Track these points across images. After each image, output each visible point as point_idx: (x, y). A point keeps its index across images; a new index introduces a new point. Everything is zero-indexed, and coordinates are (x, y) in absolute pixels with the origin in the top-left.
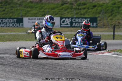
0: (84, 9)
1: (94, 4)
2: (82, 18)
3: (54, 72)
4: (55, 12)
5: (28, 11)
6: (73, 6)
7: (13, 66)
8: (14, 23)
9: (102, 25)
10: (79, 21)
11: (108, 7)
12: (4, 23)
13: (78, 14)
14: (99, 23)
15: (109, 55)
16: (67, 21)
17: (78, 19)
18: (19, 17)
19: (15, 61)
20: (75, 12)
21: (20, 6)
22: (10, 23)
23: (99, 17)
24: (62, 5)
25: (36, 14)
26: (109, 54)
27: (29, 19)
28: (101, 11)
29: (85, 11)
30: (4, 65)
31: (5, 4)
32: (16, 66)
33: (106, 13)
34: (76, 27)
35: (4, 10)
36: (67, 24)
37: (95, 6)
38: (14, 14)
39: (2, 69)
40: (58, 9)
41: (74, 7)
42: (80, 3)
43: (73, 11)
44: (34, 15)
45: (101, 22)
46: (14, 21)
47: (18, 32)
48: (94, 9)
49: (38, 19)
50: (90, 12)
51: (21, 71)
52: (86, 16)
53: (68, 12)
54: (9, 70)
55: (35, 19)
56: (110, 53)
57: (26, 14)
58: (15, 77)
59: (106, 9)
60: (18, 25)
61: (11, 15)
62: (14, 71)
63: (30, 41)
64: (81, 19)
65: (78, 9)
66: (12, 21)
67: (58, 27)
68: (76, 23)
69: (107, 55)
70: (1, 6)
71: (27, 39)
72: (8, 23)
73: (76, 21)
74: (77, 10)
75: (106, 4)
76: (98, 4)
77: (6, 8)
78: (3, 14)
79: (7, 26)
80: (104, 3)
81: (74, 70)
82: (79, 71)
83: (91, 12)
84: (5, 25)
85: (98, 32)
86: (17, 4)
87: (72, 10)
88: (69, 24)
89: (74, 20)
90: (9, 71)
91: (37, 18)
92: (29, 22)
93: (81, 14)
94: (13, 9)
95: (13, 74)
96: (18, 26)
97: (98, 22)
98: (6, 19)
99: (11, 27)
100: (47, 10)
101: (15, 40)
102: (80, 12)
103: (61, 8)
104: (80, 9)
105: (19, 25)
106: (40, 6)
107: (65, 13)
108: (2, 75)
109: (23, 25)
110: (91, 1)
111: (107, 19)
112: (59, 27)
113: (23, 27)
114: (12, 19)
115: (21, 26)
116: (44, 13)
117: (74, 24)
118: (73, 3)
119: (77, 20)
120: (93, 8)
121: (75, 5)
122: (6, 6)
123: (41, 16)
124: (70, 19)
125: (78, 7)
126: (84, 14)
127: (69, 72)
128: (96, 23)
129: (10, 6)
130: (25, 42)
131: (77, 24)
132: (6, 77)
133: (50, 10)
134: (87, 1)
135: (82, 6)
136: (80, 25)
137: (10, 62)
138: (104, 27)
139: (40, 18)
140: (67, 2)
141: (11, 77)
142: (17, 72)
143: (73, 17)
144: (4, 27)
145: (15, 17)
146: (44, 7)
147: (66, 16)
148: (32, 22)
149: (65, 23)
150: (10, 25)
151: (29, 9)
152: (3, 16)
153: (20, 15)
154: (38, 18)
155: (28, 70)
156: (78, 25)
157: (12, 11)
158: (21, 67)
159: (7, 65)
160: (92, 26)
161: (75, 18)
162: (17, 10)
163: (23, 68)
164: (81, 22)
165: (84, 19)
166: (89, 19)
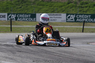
0: (86, 7)
2: (85, 15)
3: (61, 58)
4: (62, 9)
5: (40, 9)
6: (77, 4)
7: (27, 52)
8: (29, 18)
10: (82, 17)
12: (21, 17)
13: (82, 11)
16: (72, 17)
17: (81, 16)
18: (33, 13)
19: (29, 48)
20: (78, 10)
21: (34, 4)
22: (25, 18)
24: (69, 3)
25: (47, 10)
29: (87, 9)
30: (20, 51)
31: (21, 2)
32: (30, 53)
34: (80, 22)
35: (21, 7)
36: (72, 19)
38: (29, 11)
39: (18, 55)
40: (65, 7)
41: (78, 6)
42: (83, 3)
44: (45, 12)
46: (29, 16)
47: (32, 25)
48: (94, 8)
50: (91, 10)
51: (34, 57)
52: (88, 13)
53: (73, 10)
54: (24, 55)
57: (38, 11)
58: (30, 61)
60: (32, 19)
61: (26, 11)
62: (29, 56)
64: (83, 15)
65: (82, 7)
66: (27, 16)
67: (64, 22)
68: (79, 18)
70: (19, 3)
72: (24, 18)
74: (80, 8)
77: (22, 6)
78: (20, 11)
79: (23, 20)
81: (77, 57)
82: (82, 58)
84: (21, 19)
86: (31, 2)
87: (76, 8)
88: (74, 19)
89: (78, 16)
90: (24, 57)
93: (84, 12)
94: (28, 6)
95: (28, 59)
96: (32, 20)
98: (22, 14)
99: (26, 21)
100: (56, 8)
102: (83, 9)
103: (67, 6)
104: (83, 7)
105: (33, 19)
106: (50, 4)
107: (70, 10)
108: (19, 60)
109: (36, 20)
110: (92, 1)
112: (66, 21)
113: (36, 21)
114: (27, 14)
115: (34, 20)
117: (78, 20)
118: (77, 2)
119: (80, 16)
120: (93, 6)
121: (79, 4)
122: (23, 3)
123: (50, 12)
124: (75, 15)
126: (86, 12)
127: (73, 58)
129: (25, 4)
131: (80, 20)
132: (22, 61)
133: (58, 8)
134: (89, 1)
135: (85, 4)
136: (83, 21)
137: (25, 49)
139: (50, 14)
140: (72, 2)
141: (26, 61)
142: (31, 57)
143: (77, 14)
144: (20, 21)
145: (30, 13)
146: (53, 5)
147: (71, 13)
149: (71, 19)
150: (25, 20)
151: (41, 7)
152: (20, 12)
153: (34, 11)
155: (40, 56)
157: (27, 8)
158: (34, 53)
159: (23, 52)
160: (92, 21)
161: (79, 14)
162: (31, 7)
163: (36, 54)
164: (84, 18)
165: (86, 16)
166: (90, 16)
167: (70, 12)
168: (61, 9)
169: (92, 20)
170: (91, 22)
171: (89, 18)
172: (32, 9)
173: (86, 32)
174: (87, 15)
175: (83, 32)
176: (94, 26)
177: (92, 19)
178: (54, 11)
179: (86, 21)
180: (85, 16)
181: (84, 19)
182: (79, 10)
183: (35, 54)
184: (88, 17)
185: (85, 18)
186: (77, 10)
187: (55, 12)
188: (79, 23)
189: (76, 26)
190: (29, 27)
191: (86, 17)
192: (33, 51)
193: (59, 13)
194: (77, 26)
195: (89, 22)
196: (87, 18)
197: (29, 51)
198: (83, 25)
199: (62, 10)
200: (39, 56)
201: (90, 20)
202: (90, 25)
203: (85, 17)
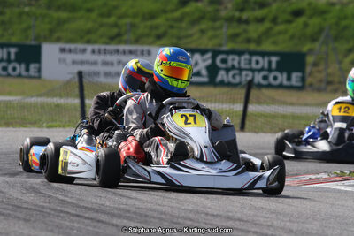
0: (261, 20)
1: (294, 7)
2: (252, 53)
4: (157, 27)
5: (61, 23)
6: (221, 8)
8: (9, 61)
9: (321, 81)
10: (239, 63)
11: (345, 18)
13: (240, 39)
14: (310, 74)
15: (343, 188)
16: (196, 64)
17: (236, 57)
18: (28, 42)
20: (226, 31)
21: (33, 2)
23: (311, 51)
24: (184, 3)
25: (89, 32)
26: (344, 185)
27: (63, 50)
28: (321, 30)
29: (262, 28)
32: (9, 214)
33: (336, 39)
34: (229, 84)
36: (198, 74)
37: (298, 13)
38: (10, 31)
40: (167, 20)
41: (224, 14)
43: (220, 28)
44: (82, 38)
45: (319, 72)
46: (9, 53)
47: (22, 93)
48: (294, 25)
49: (93, 52)
50: (280, 33)
51: (26, 231)
52: (267, 46)
53: (202, 32)
55: (84, 51)
56: (347, 183)
57: (52, 31)
59: (337, 24)
60: (21, 68)
63: (64, 127)
64: (246, 56)
65: (240, 21)
66: (3, 53)
68: (227, 70)
69: (338, 187)
71: (53, 121)
73: (230, 63)
74: (235, 24)
75: (338, 7)
76: (310, 4)
80: (333, 4)
83: (285, 32)
85: (306, 105)
87: (218, 24)
88: (204, 72)
89: (224, 61)
91: (89, 48)
92: (60, 60)
93: (249, 41)
94: (8, 11)
96: (24, 73)
97: (308, 69)
100: (127, 21)
101: (8, 124)
102: (245, 31)
103: (177, 14)
104: (247, 22)
105: (27, 69)
106: (105, 4)
107: (190, 32)
109: (39, 70)
111: (340, 62)
113: (39, 77)
114: (2, 46)
115: (31, 73)
116: (115, 31)
117: (221, 76)
119: (233, 60)
120: (290, 18)
121: (230, 6)
123: (104, 40)
124: (209, 55)
125: (237, 14)
126: (258, 41)
128: (299, 74)
130: (46, 130)
131: (234, 76)
133: (137, 21)
135: (253, 9)
136: (244, 79)
138: (330, 88)
139: (103, 47)
143: (217, 48)
145: (14, 40)
146: (116, 7)
147: (193, 46)
148: (74, 62)
151: (64, 15)
153: (31, 33)
154: (96, 47)
155: (52, 231)
156: (237, 79)
157: (2, 17)
158: (28, 217)
160: (285, 83)
161: (228, 53)
162: (21, 14)
163: (34, 222)
164: (247, 67)
165: (260, 59)
166: (274, 59)
167: (189, 40)
168: (152, 28)
169: (282, 78)
170: (281, 86)
171: (270, 70)
172: (24, 25)
173: (256, 130)
174: (263, 54)
175: (242, 128)
176: (292, 104)
177: (285, 75)
178: (119, 35)
179: (256, 81)
180: (254, 58)
181: (250, 74)
182: (231, 31)
183: (29, 221)
184: (266, 66)
185: (253, 70)
186: (218, 32)
187: (125, 37)
188: (225, 90)
189: (215, 102)
190: (10, 101)
191: (260, 66)
192: (25, 205)
193: (143, 44)
194: (219, 102)
195: (270, 86)
196: (262, 69)
197: (5, 206)
198: (243, 100)
199: (155, 32)
200: (48, 231)
201: (275, 78)
202: (273, 101)
203: (254, 66)
